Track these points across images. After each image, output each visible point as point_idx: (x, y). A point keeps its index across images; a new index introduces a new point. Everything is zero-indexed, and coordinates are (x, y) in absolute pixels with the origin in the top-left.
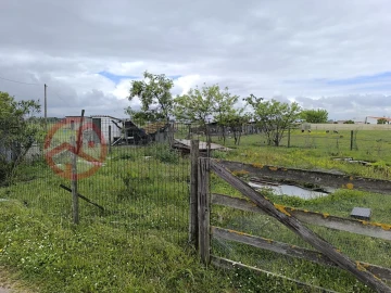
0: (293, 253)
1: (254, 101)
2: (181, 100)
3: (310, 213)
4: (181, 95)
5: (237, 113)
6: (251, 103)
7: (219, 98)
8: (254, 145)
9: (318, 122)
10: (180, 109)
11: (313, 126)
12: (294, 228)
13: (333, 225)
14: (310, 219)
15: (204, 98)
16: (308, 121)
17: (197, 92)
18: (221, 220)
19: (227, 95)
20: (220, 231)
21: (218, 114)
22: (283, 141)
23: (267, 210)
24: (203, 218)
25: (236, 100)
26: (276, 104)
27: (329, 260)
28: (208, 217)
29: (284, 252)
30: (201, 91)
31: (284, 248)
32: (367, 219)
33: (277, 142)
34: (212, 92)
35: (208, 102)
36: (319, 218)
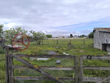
0: (40, 79)
1: (33, 32)
2: (7, 32)
3: (44, 66)
4: (7, 30)
5: (28, 35)
6: (32, 32)
7: (21, 31)
8: (33, 45)
9: (50, 37)
10: (7, 34)
11: (49, 39)
12: (40, 72)
13: (50, 69)
14: (44, 68)
15: (16, 31)
16: (48, 37)
17: (13, 29)
18: (20, 72)
19: (24, 30)
20: (17, 77)
21: (21, 36)
22: (41, 43)
23: (32, 68)
24: (11, 74)
25: (27, 32)
26: (39, 33)
27: (50, 79)
28: (12, 74)
29: (38, 79)
30: (15, 29)
31: (38, 78)
32: (60, 63)
33: (39, 44)
34: (19, 29)
35: (17, 32)
36: (46, 67)
